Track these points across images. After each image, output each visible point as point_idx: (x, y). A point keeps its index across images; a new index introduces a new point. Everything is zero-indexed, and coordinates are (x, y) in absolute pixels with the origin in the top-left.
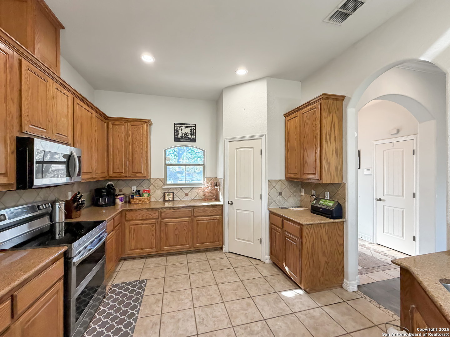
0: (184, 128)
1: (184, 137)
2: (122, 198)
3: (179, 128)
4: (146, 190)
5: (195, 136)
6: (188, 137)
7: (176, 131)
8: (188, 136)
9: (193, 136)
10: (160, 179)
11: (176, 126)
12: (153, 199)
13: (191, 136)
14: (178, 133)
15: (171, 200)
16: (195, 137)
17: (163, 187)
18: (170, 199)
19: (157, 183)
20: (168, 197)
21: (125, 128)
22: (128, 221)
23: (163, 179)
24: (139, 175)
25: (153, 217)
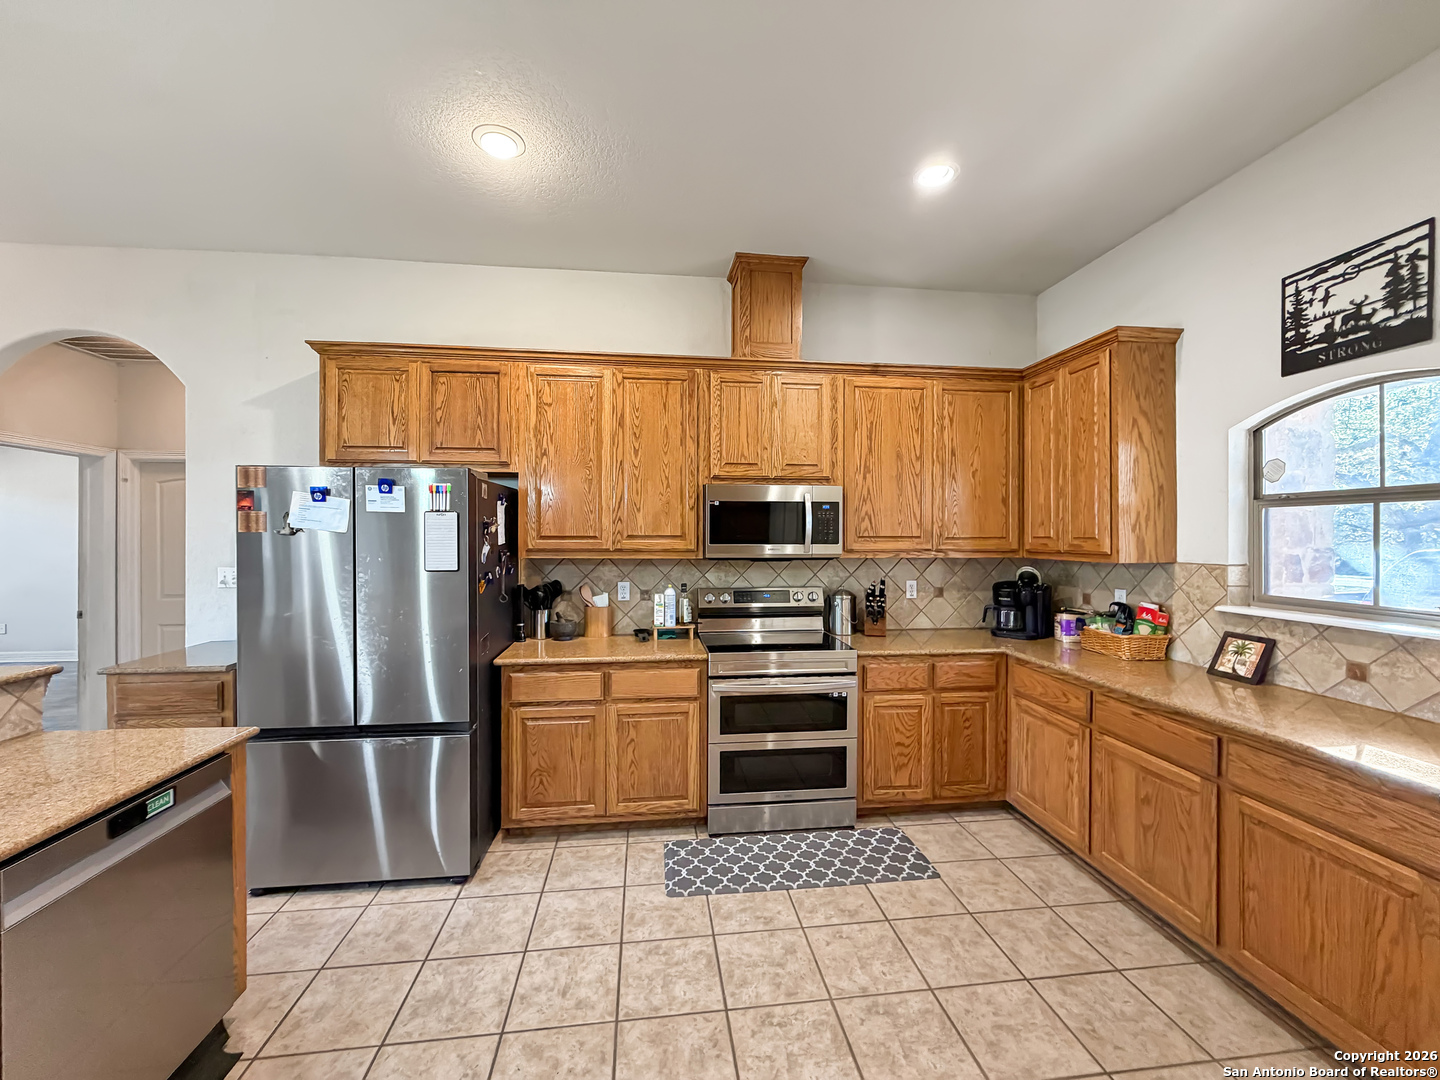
0: (1342, 278)
1: (1344, 334)
2: (1070, 622)
3: (1307, 296)
4: (1149, 611)
5: (1423, 302)
6: (1370, 326)
7: (1295, 319)
8: (1368, 317)
9: (1408, 306)
10: (1211, 568)
11: (1290, 290)
12: (1180, 654)
13: (1396, 307)
14: (1306, 326)
15: (1242, 673)
16: (1430, 305)
17: (1217, 608)
18: (1242, 671)
19: (1198, 587)
20: (1233, 659)
21: (1056, 389)
22: (1018, 694)
23: (1224, 568)
24: (1088, 546)
25: (1073, 708)
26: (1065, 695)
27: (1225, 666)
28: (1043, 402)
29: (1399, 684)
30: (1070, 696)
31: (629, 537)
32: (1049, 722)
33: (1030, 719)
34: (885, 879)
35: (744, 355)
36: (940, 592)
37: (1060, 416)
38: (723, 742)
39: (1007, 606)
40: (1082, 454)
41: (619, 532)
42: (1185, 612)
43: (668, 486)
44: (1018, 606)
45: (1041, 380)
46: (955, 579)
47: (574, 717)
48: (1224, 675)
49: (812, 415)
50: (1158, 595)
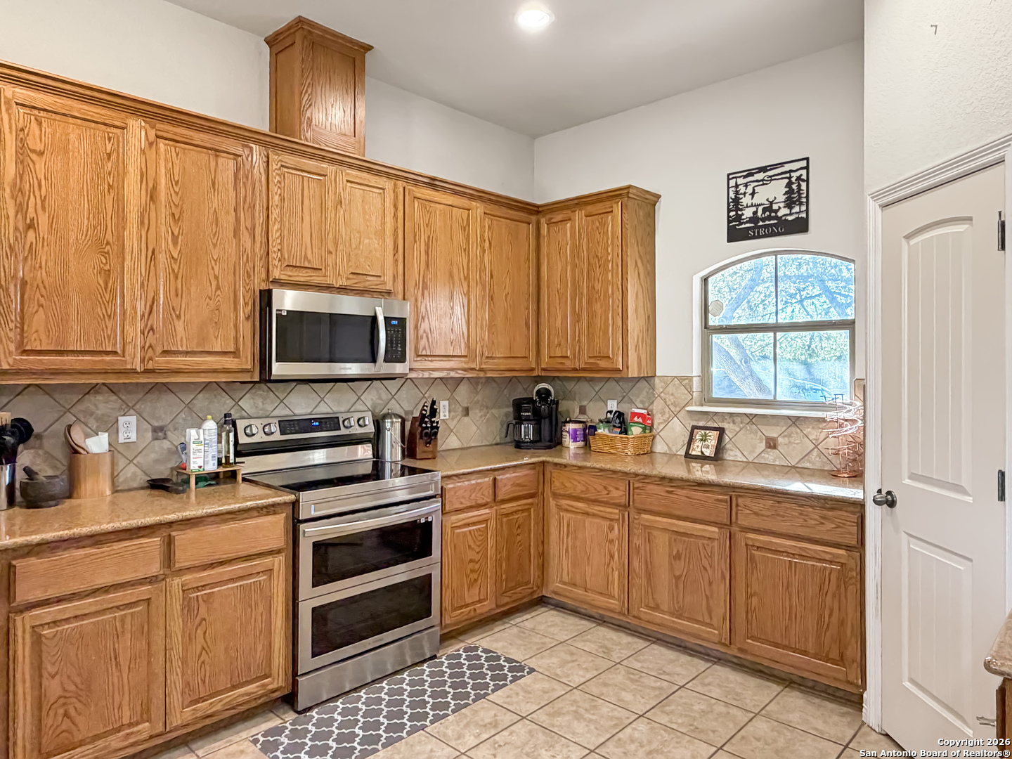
0: (763, 182)
1: (763, 220)
2: (575, 431)
3: (742, 189)
4: (639, 415)
5: (804, 208)
6: (776, 218)
7: (735, 204)
8: (776, 211)
9: (796, 209)
10: (681, 379)
11: (732, 183)
12: (660, 447)
13: (791, 208)
14: (741, 210)
15: (707, 454)
16: (807, 211)
18: (707, 453)
19: (672, 394)
20: (700, 445)
21: (573, 227)
22: (555, 495)
23: (690, 379)
24: (603, 364)
25: (613, 498)
26: (605, 488)
27: (695, 451)
28: (559, 237)
29: (794, 448)
30: (610, 488)
31: (166, 353)
32: (587, 514)
33: (569, 515)
34: (497, 688)
35: (307, 140)
36: (466, 412)
37: (576, 250)
38: (313, 597)
39: (528, 419)
40: (598, 286)
41: (150, 346)
42: (663, 413)
43: (218, 288)
44: (537, 418)
45: (558, 217)
46: (479, 397)
47: (118, 607)
48: (696, 457)
49: (375, 221)
50: (642, 402)
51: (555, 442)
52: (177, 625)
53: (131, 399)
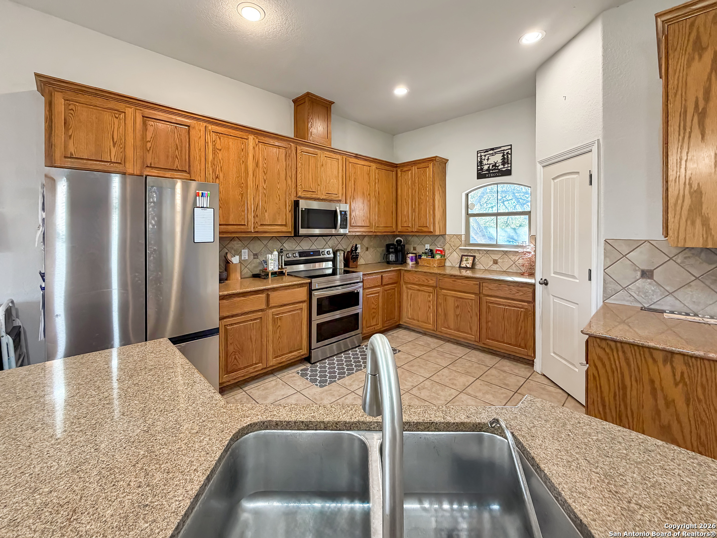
0: (493, 155)
1: (492, 170)
2: (412, 257)
3: (483, 157)
4: (439, 250)
5: (509, 165)
6: (498, 169)
7: (480, 163)
8: (498, 167)
9: (506, 166)
10: (457, 236)
11: (479, 155)
12: (448, 264)
13: (504, 165)
14: (483, 166)
16: (511, 166)
17: (460, 248)
18: (468, 265)
19: (453, 242)
20: (465, 263)
21: (412, 173)
22: (406, 283)
23: (461, 235)
24: (425, 229)
25: (430, 284)
26: (427, 280)
27: (463, 265)
28: (406, 177)
29: (505, 264)
30: (429, 280)
31: (262, 225)
32: (419, 290)
33: (411, 291)
35: (310, 141)
36: (367, 249)
37: (413, 183)
38: (317, 319)
39: (392, 252)
40: (422, 197)
41: (257, 222)
42: (449, 250)
43: (279, 200)
44: (396, 252)
45: (405, 169)
46: (372, 244)
47: (251, 320)
48: (464, 268)
49: (335, 173)
50: (440, 245)
51: (404, 262)
52: (270, 327)
53: (246, 243)
